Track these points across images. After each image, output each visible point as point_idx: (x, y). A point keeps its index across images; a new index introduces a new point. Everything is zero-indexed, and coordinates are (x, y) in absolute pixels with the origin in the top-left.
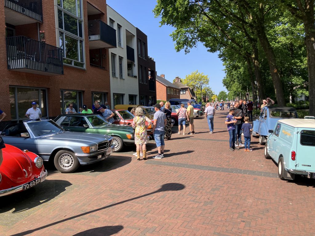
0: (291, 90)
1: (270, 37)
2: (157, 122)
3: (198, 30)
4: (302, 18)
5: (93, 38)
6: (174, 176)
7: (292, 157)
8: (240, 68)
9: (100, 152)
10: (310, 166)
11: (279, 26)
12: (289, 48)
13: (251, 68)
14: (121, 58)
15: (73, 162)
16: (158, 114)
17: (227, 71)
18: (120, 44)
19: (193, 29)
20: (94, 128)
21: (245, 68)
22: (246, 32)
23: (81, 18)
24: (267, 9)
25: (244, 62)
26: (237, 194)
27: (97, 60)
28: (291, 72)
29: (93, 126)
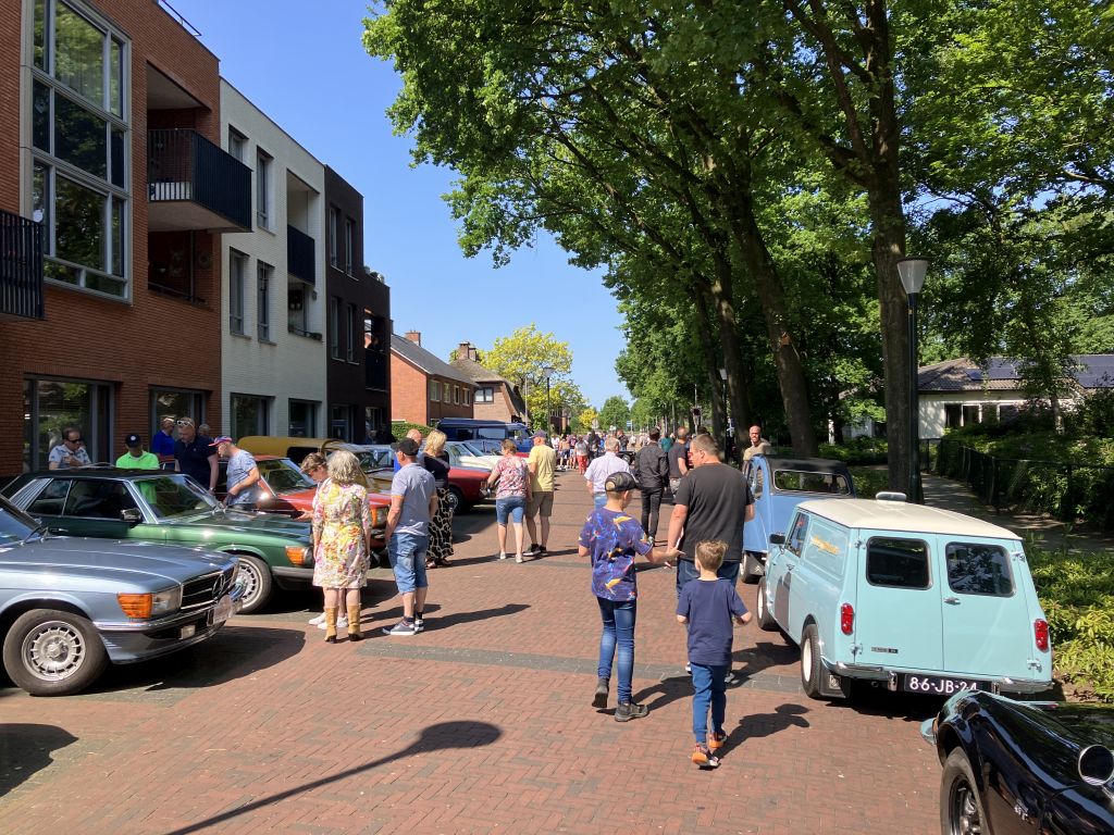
0: (831, 402)
1: (766, 227)
2: (403, 504)
3: (539, 191)
4: (864, 181)
5: (165, 191)
6: (461, 696)
7: (843, 623)
8: (672, 325)
9: (189, 614)
10: (896, 651)
11: (794, 196)
12: (825, 266)
13: (707, 326)
14: (265, 270)
15: (82, 654)
16: (408, 474)
17: (630, 330)
18: (264, 219)
19: (522, 185)
20: (161, 525)
21: (689, 326)
22: (693, 208)
23: (122, 118)
24: (759, 139)
25: (688, 305)
26: (674, 752)
27: (175, 272)
28: (830, 343)
29: (158, 516)
